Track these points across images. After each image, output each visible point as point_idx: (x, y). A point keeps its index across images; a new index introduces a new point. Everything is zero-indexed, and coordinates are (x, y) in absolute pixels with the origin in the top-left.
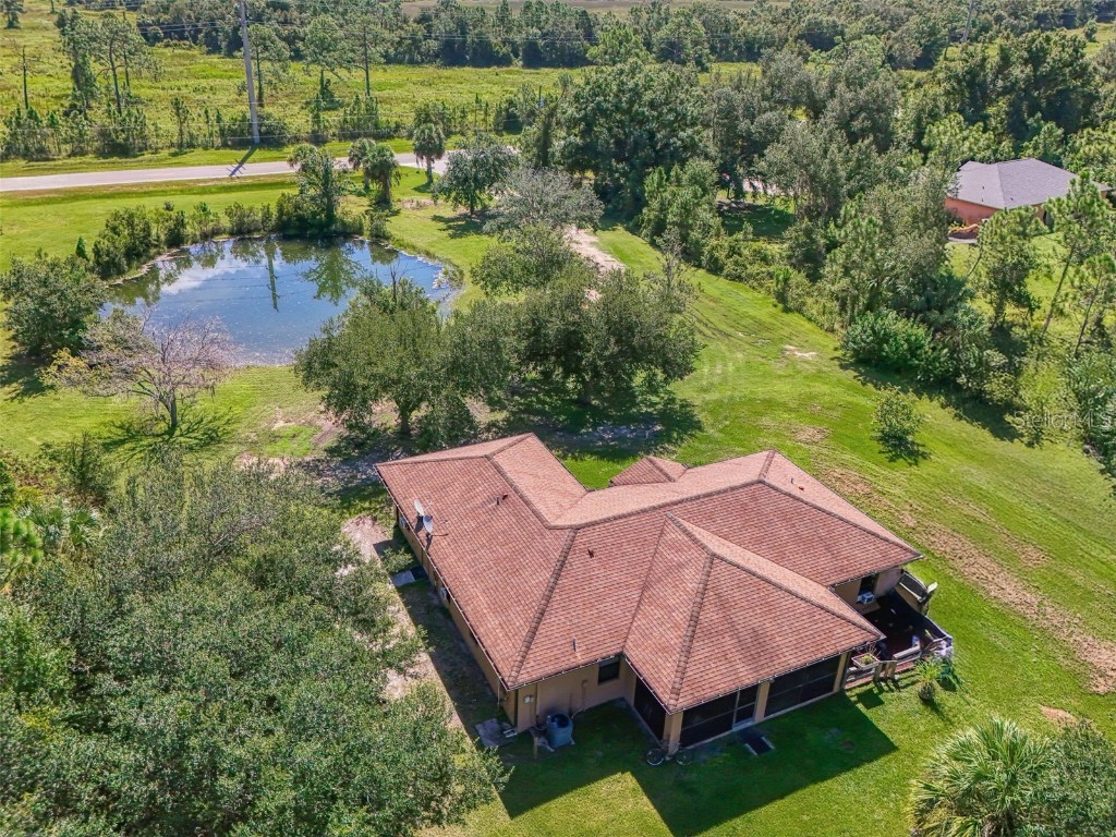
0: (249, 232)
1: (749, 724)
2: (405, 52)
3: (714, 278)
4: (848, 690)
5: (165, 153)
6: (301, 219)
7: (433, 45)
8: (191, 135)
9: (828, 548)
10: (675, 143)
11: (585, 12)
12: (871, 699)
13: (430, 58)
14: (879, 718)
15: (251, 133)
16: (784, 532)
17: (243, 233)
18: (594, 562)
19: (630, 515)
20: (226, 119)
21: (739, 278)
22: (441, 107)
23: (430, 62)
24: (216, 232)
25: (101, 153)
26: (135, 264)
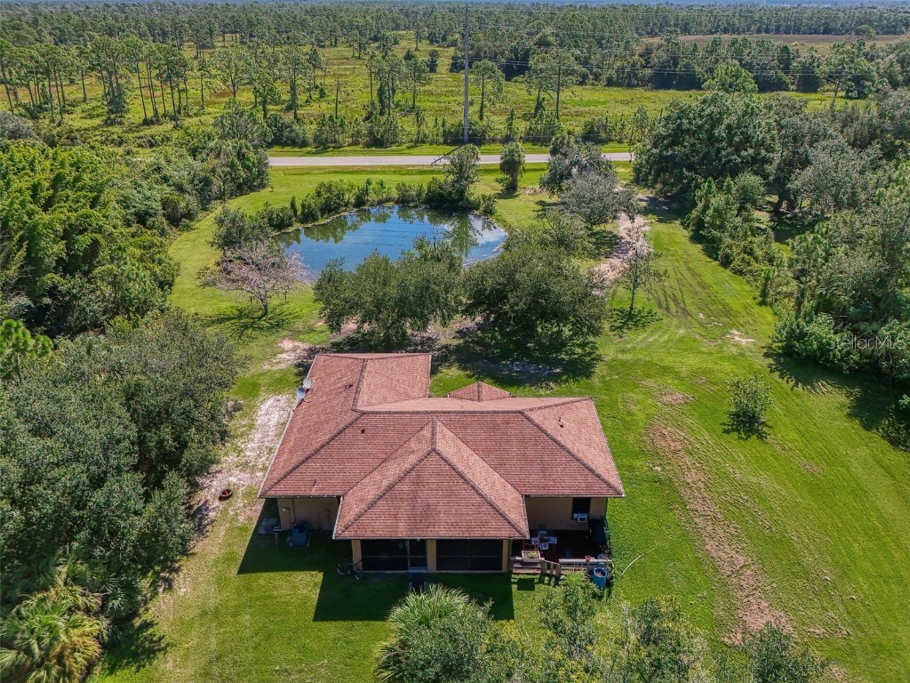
0: (409, 202)
1: (424, 571)
2: (626, 78)
3: (722, 269)
4: (515, 574)
5: (404, 146)
6: (441, 195)
7: (648, 72)
8: (425, 135)
9: (543, 470)
10: (735, 160)
11: (786, 48)
12: (527, 585)
13: (643, 83)
14: (520, 600)
15: (463, 135)
16: (515, 450)
17: (404, 202)
18: (362, 437)
19: (406, 413)
20: (448, 125)
21: (740, 273)
22: (604, 121)
23: (643, 86)
24: (388, 200)
25: (367, 145)
26: (326, 215)
